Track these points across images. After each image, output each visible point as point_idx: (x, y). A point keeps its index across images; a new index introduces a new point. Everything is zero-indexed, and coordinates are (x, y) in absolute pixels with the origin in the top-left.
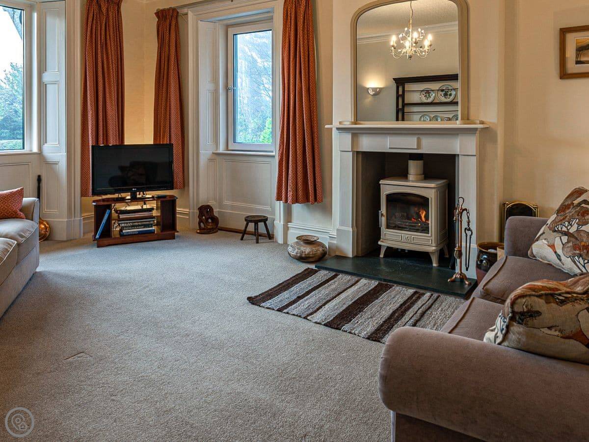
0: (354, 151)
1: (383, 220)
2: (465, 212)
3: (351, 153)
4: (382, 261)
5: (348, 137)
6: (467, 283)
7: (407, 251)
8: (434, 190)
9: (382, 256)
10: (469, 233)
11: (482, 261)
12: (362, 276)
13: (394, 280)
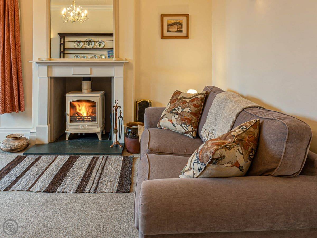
0: (49, 77)
1: (68, 118)
2: (119, 108)
3: (47, 78)
4: (67, 142)
5: (45, 68)
6: (120, 146)
7: (84, 134)
8: (99, 98)
9: (67, 139)
10: (121, 119)
11: (129, 133)
12: (58, 154)
13: (80, 152)
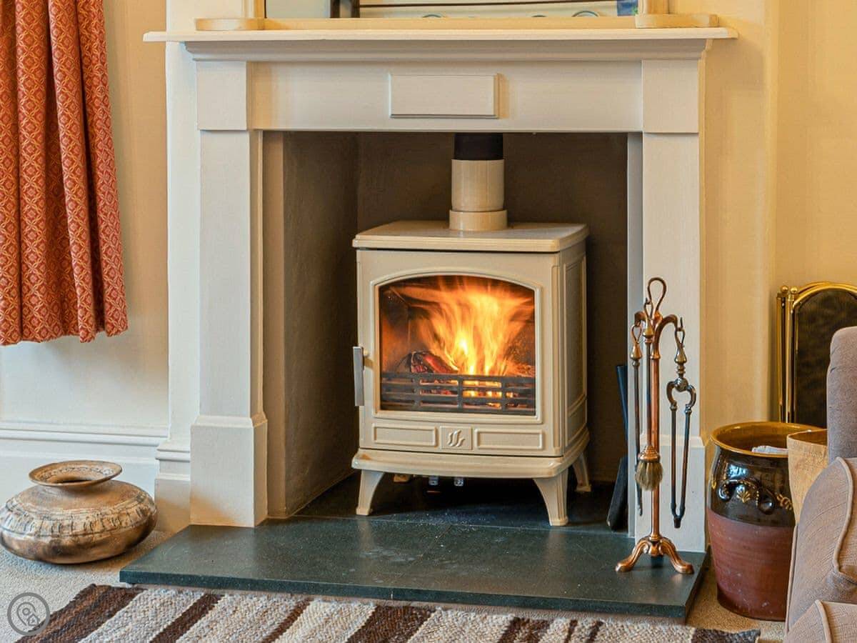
0: (256, 131)
1: (368, 382)
2: (670, 328)
3: (247, 137)
4: (364, 527)
5: (234, 77)
6: (679, 568)
7: (460, 483)
8: (551, 262)
9: (363, 509)
10: (682, 398)
11: (731, 488)
12: (308, 589)
13: (433, 587)
